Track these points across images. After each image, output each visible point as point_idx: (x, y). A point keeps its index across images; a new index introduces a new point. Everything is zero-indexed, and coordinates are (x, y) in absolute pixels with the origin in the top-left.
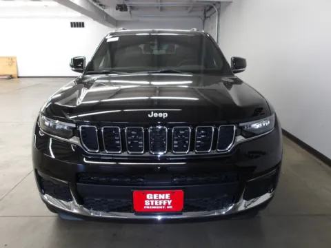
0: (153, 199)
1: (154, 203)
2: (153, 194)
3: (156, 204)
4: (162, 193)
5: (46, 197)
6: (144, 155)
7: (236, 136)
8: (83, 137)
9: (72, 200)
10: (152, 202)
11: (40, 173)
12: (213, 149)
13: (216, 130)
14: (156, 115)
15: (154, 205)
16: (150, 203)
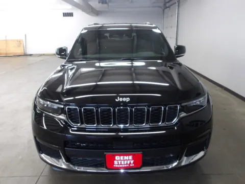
0: (120, 160)
1: (121, 162)
2: (120, 155)
3: (122, 163)
4: (126, 155)
5: (43, 156)
6: (113, 127)
7: (180, 112)
8: (69, 115)
9: (61, 158)
10: (120, 162)
11: (38, 140)
12: (163, 122)
13: (165, 109)
14: (121, 99)
15: (121, 164)
16: (118, 162)
